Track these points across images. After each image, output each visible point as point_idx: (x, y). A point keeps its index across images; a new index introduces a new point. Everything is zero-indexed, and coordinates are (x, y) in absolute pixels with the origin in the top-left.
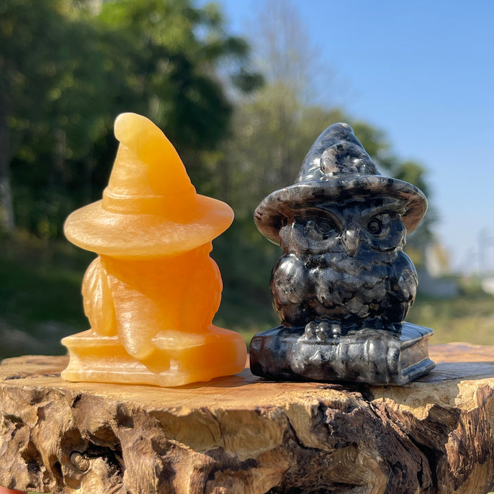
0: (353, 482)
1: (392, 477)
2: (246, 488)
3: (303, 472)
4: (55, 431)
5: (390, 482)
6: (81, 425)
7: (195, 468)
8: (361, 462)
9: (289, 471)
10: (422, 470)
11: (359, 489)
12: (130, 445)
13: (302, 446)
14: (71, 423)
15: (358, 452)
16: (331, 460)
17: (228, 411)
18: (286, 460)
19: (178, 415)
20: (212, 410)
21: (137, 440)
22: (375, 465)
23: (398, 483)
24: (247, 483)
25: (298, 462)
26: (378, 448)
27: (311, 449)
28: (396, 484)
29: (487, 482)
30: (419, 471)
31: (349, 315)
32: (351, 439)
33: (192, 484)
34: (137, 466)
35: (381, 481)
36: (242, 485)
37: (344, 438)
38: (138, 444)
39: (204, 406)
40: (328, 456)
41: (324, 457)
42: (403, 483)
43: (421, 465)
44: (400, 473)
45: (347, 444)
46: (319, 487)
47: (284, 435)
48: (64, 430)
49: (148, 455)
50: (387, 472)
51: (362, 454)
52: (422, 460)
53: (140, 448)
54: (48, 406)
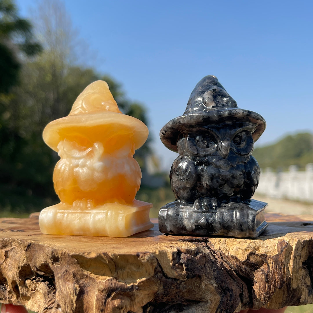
0: (199, 299)
1: (223, 297)
2: (131, 302)
3: (166, 293)
4: (16, 265)
5: (222, 299)
6: (31, 263)
7: (99, 290)
8: (204, 287)
9: (158, 292)
10: (243, 292)
11: (202, 304)
12: (60, 275)
13: (166, 277)
14: (25, 261)
15: (201, 281)
16: (185, 285)
17: (120, 255)
18: (156, 285)
19: (89, 257)
20: (110, 254)
21: (64, 272)
22: (212, 289)
23: (227, 300)
24: (131, 300)
25: (164, 287)
26: (214, 279)
27: (172, 279)
28: (225, 300)
30: (241, 293)
32: (197, 273)
33: (97, 300)
34: (64, 288)
35: (216, 299)
36: (128, 301)
37: (192, 272)
38: (64, 275)
39: (105, 252)
40: (183, 283)
41: (180, 284)
42: (230, 300)
43: (242, 289)
44: (229, 294)
45: (194, 276)
46: (177, 303)
47: (155, 271)
48: (21, 265)
49: (71, 282)
50: (220, 294)
51: (204, 282)
52: (243, 286)
53: (66, 277)
54: (11, 250)
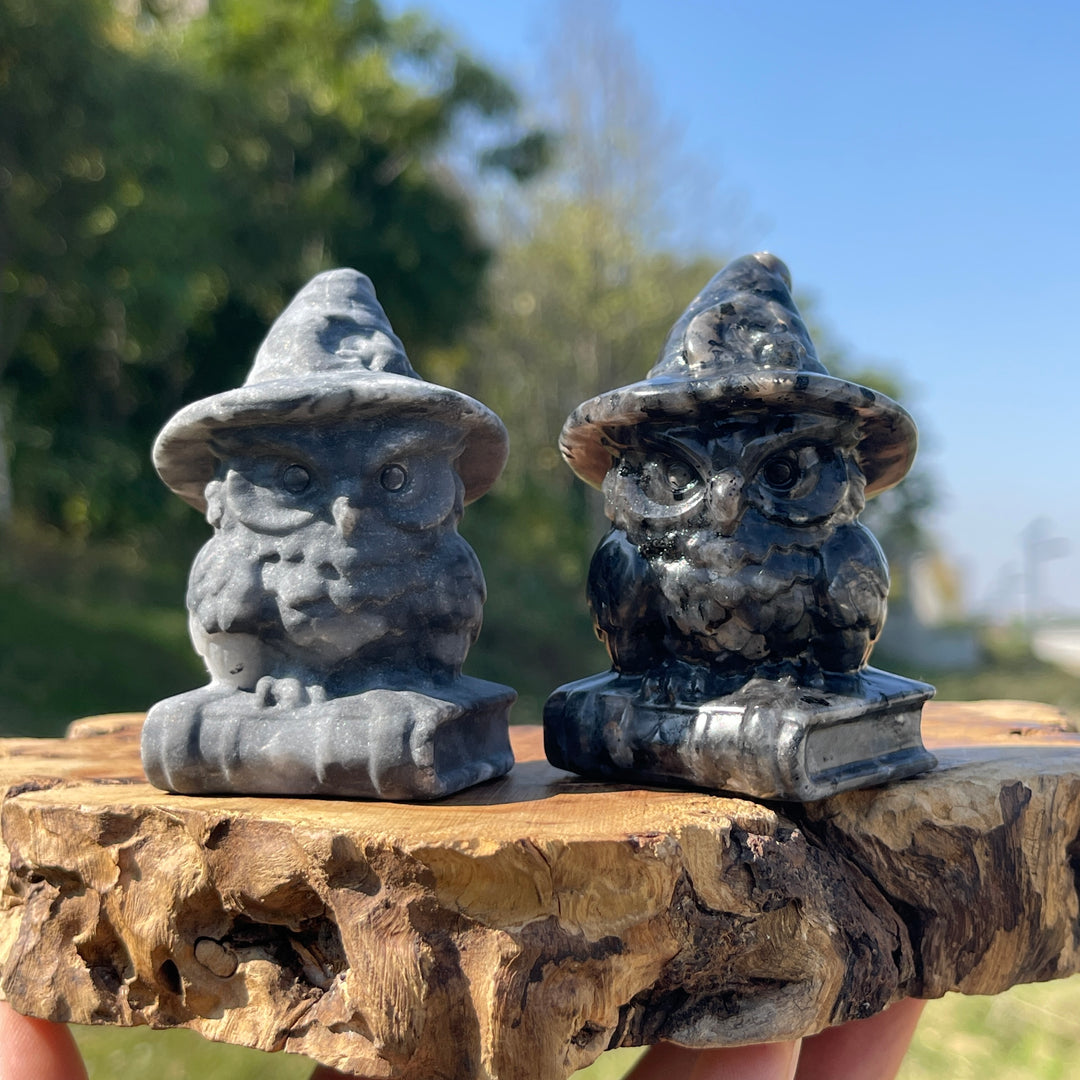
0: (787, 975)
1: (852, 963)
2: (598, 995)
3: (703, 956)
4: (162, 896)
5: (850, 972)
6: (226, 883)
7: (505, 961)
8: (805, 936)
9: (678, 958)
10: (900, 948)
11: (796, 989)
12: (362, 918)
13: (703, 909)
14: (199, 879)
15: (799, 917)
16: (753, 933)
17: (575, 845)
18: (674, 937)
19: (475, 856)
20: (542, 844)
21: (378, 908)
22: (827, 941)
23: (865, 975)
24: (600, 986)
25: (697, 940)
26: (828, 909)
27: (718, 913)
28: (860, 975)
29: (1015, 965)
30: (894, 949)
31: (725, 655)
32: (793, 894)
33: (499, 993)
34: (381, 961)
35: (835, 972)
36: (590, 989)
37: (780, 892)
38: (379, 916)
39: (523, 836)
40: (749, 925)
41: (739, 930)
42: (874, 974)
43: (898, 938)
44: (869, 956)
45: (785, 901)
46: (725, 989)
47: (676, 889)
48: (182, 894)
49: (402, 939)
50: (843, 953)
51: (806, 921)
52: (898, 927)
53: (384, 924)
54: (140, 845)
